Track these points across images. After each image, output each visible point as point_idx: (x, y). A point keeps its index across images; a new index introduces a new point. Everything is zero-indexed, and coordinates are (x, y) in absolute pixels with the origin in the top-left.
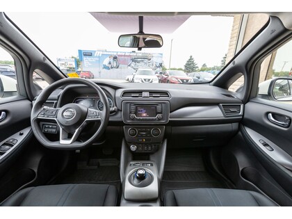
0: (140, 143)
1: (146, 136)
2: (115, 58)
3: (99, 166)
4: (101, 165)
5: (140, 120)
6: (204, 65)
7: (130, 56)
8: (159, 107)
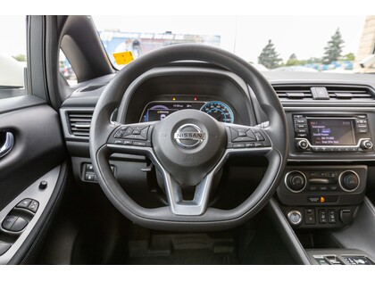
0: (310, 207)
1: (329, 190)
2: (136, 44)
3: (173, 250)
4: (177, 247)
5: (320, 152)
6: (293, 56)
7: (162, 40)
8: (361, 122)
